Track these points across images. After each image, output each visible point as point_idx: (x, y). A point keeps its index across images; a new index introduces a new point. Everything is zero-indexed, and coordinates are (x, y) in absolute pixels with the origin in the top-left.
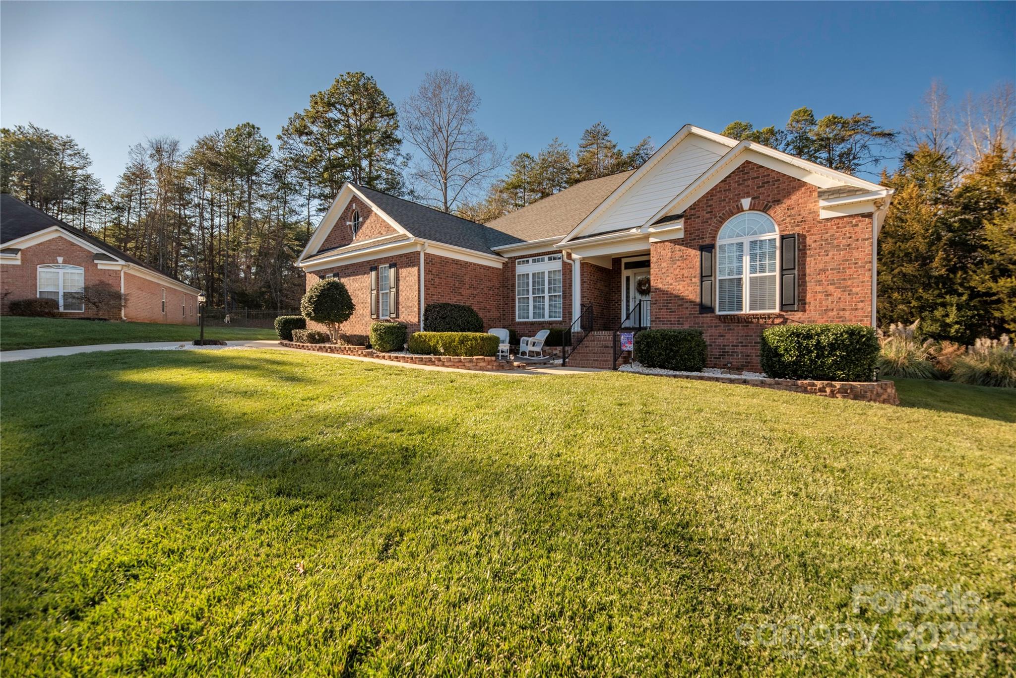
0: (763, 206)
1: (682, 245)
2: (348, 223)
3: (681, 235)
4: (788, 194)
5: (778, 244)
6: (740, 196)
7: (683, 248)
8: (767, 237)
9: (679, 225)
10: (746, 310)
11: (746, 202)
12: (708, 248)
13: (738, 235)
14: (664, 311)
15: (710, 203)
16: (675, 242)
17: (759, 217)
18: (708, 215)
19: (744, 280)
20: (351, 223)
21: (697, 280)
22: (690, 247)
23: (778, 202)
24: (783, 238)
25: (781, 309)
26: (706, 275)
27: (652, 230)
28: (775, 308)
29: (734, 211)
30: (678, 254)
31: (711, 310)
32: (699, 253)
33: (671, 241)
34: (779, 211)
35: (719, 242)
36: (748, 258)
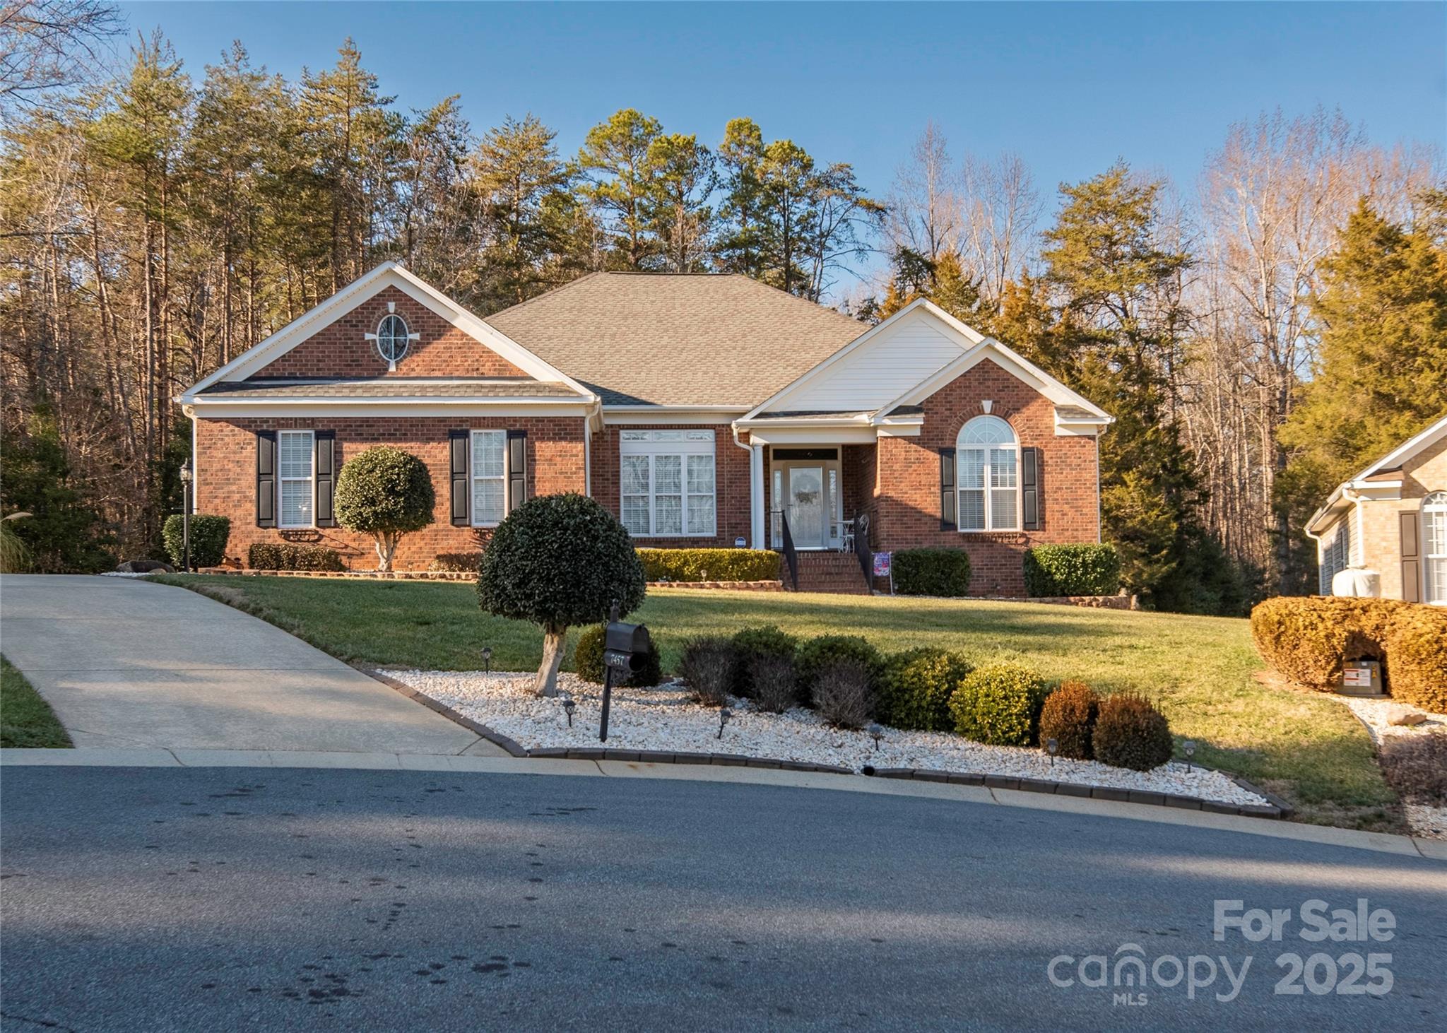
0: (1004, 412)
1: (918, 444)
2: (368, 336)
3: (917, 433)
4: (1026, 403)
5: (1018, 456)
6: (980, 397)
7: (919, 448)
8: (1006, 446)
9: (918, 420)
10: (989, 528)
11: (987, 405)
12: (948, 453)
13: (979, 441)
14: (898, 527)
15: (950, 398)
16: (910, 439)
17: (998, 422)
18: (947, 413)
19: (986, 493)
20: (376, 337)
21: (937, 490)
22: (928, 448)
23: (1017, 410)
24: (1024, 450)
25: (1025, 529)
26: (947, 483)
27: (887, 421)
28: (1015, 526)
29: (976, 413)
30: (913, 456)
31: (953, 526)
32: (938, 456)
33: (904, 438)
34: (1018, 418)
35: (960, 446)
36: (990, 467)
